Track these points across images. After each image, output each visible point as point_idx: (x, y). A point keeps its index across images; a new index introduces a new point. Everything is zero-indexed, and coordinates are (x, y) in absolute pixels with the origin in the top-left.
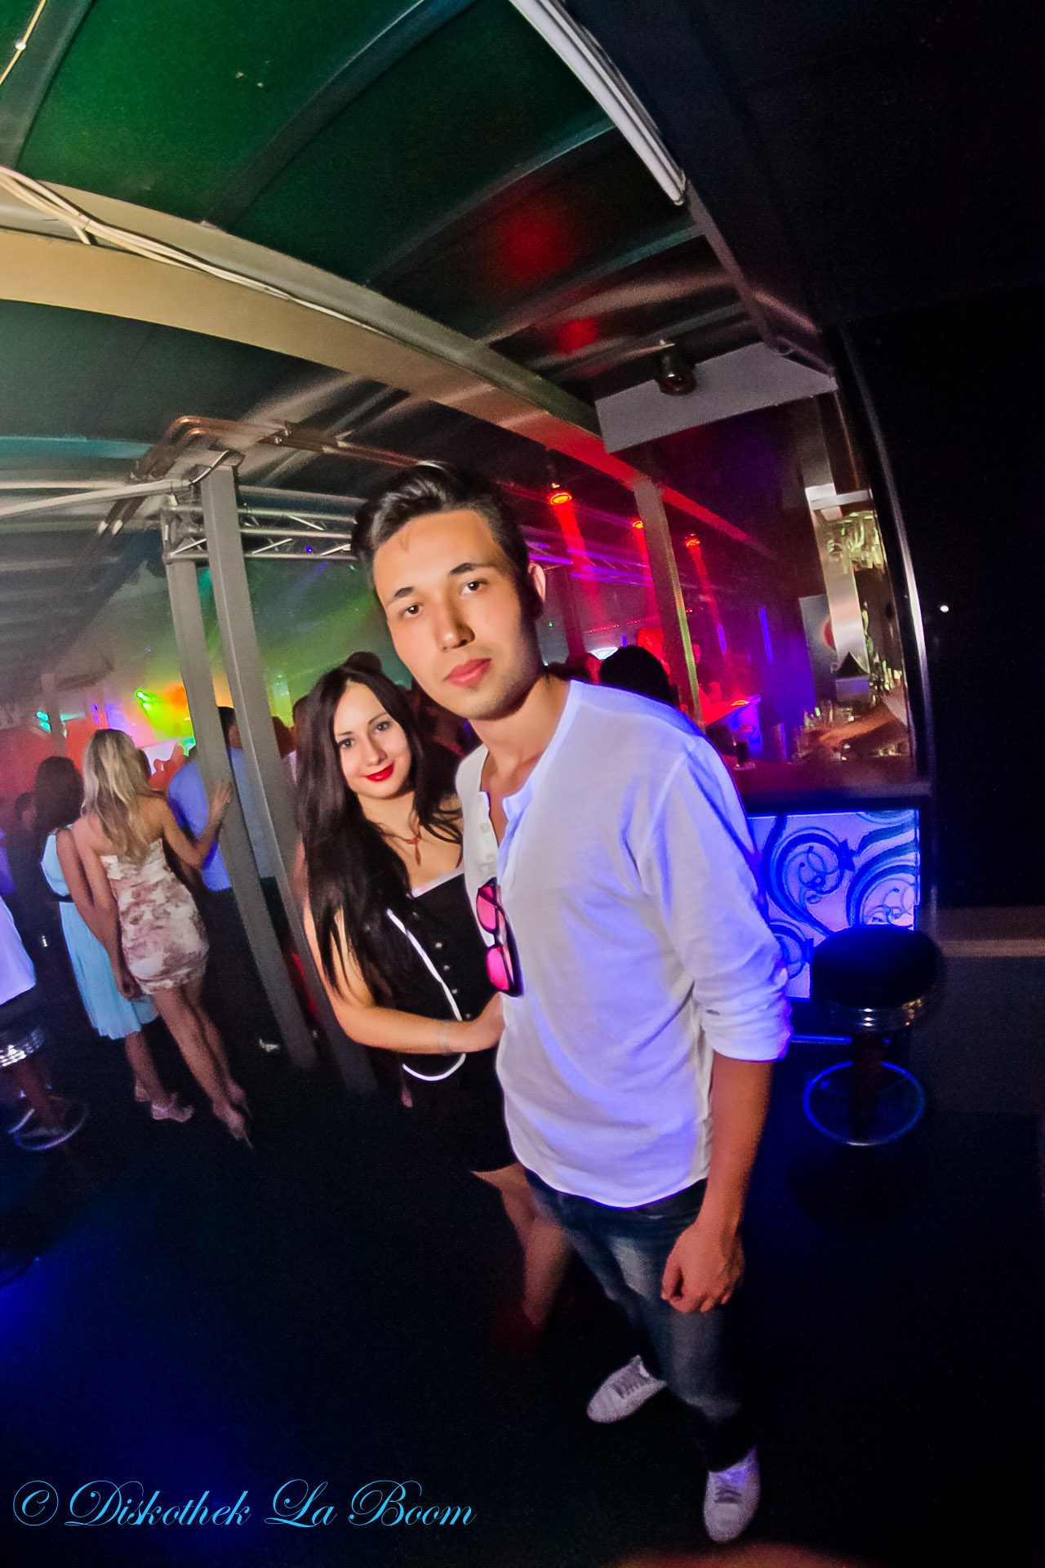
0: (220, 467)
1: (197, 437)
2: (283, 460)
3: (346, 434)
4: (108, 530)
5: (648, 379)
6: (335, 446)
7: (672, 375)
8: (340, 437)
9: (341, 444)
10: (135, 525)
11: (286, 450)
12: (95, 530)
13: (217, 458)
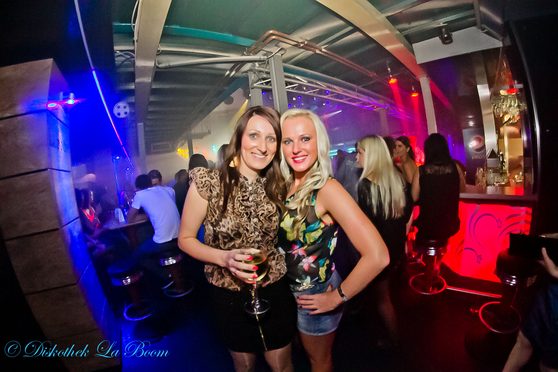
0: (277, 54)
1: (274, 39)
2: (299, 54)
3: (326, 46)
4: (229, 75)
5: (437, 36)
6: (321, 51)
7: (446, 36)
8: (323, 47)
9: (323, 50)
10: (239, 74)
11: (303, 50)
12: (224, 74)
13: (277, 50)
